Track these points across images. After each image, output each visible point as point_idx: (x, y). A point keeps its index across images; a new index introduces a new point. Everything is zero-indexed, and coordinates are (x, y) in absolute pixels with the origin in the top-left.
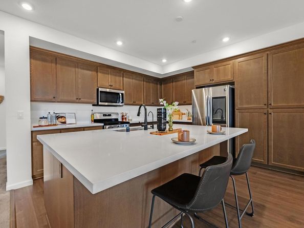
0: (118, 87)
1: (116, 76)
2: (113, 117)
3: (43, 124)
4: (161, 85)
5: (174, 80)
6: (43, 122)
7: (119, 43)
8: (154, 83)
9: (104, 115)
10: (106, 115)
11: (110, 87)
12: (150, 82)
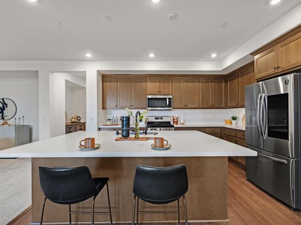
0: (166, 92)
1: (164, 82)
2: (164, 120)
3: (108, 124)
4: (226, 82)
5: (240, 75)
6: (108, 123)
7: (152, 55)
8: (215, 82)
9: (156, 118)
10: (158, 119)
11: (158, 94)
12: (208, 82)
